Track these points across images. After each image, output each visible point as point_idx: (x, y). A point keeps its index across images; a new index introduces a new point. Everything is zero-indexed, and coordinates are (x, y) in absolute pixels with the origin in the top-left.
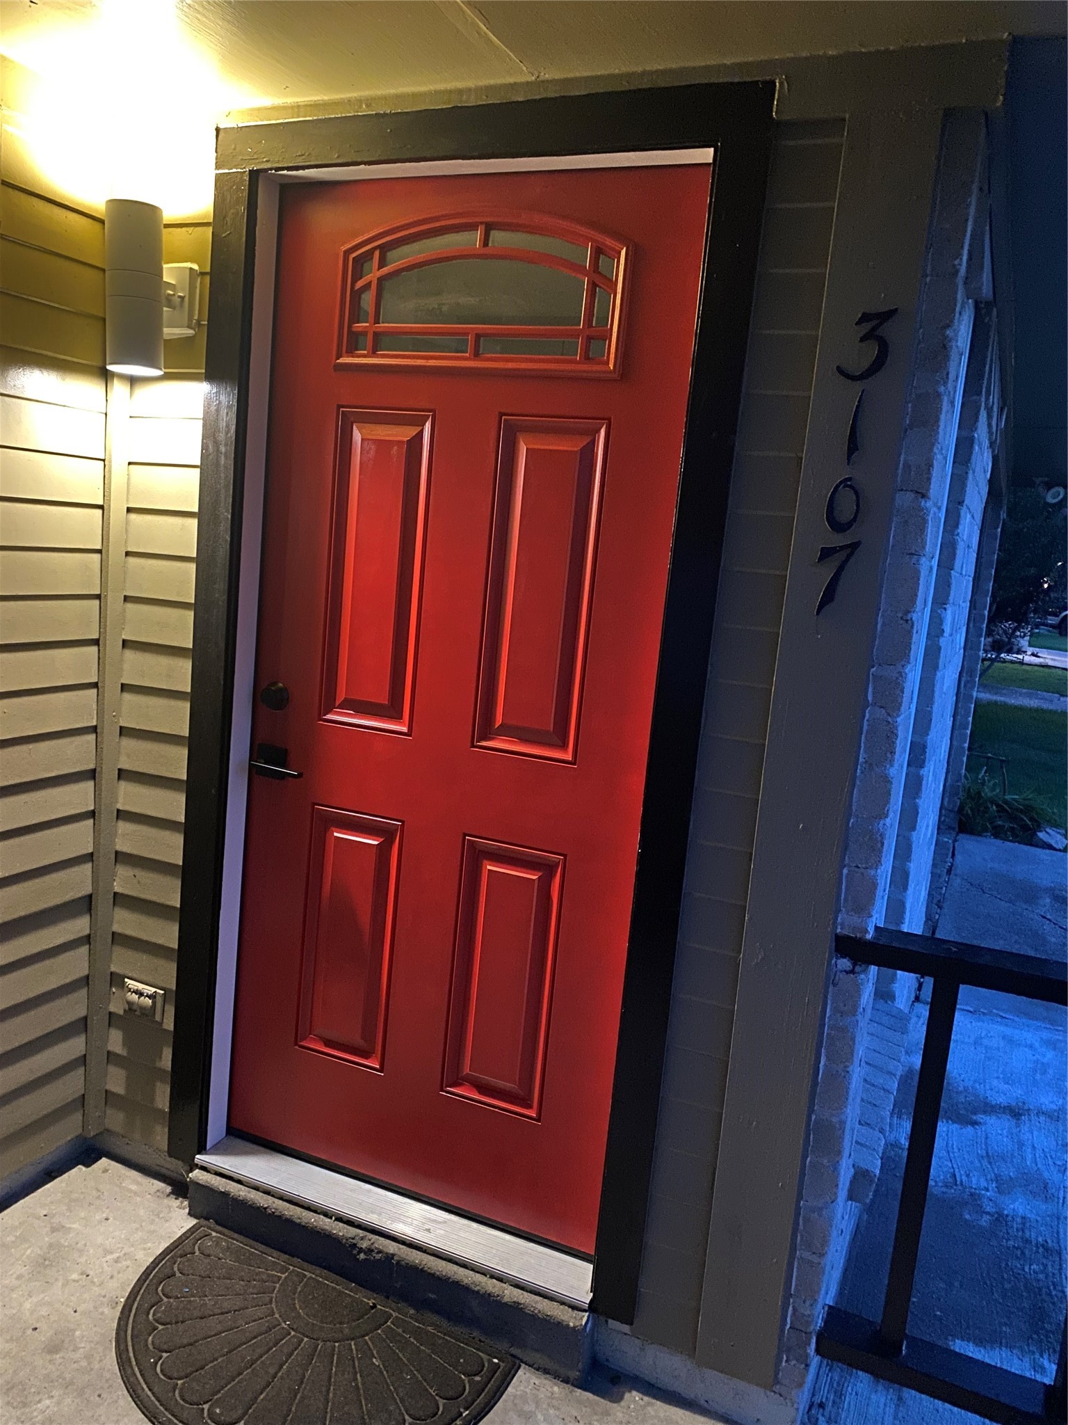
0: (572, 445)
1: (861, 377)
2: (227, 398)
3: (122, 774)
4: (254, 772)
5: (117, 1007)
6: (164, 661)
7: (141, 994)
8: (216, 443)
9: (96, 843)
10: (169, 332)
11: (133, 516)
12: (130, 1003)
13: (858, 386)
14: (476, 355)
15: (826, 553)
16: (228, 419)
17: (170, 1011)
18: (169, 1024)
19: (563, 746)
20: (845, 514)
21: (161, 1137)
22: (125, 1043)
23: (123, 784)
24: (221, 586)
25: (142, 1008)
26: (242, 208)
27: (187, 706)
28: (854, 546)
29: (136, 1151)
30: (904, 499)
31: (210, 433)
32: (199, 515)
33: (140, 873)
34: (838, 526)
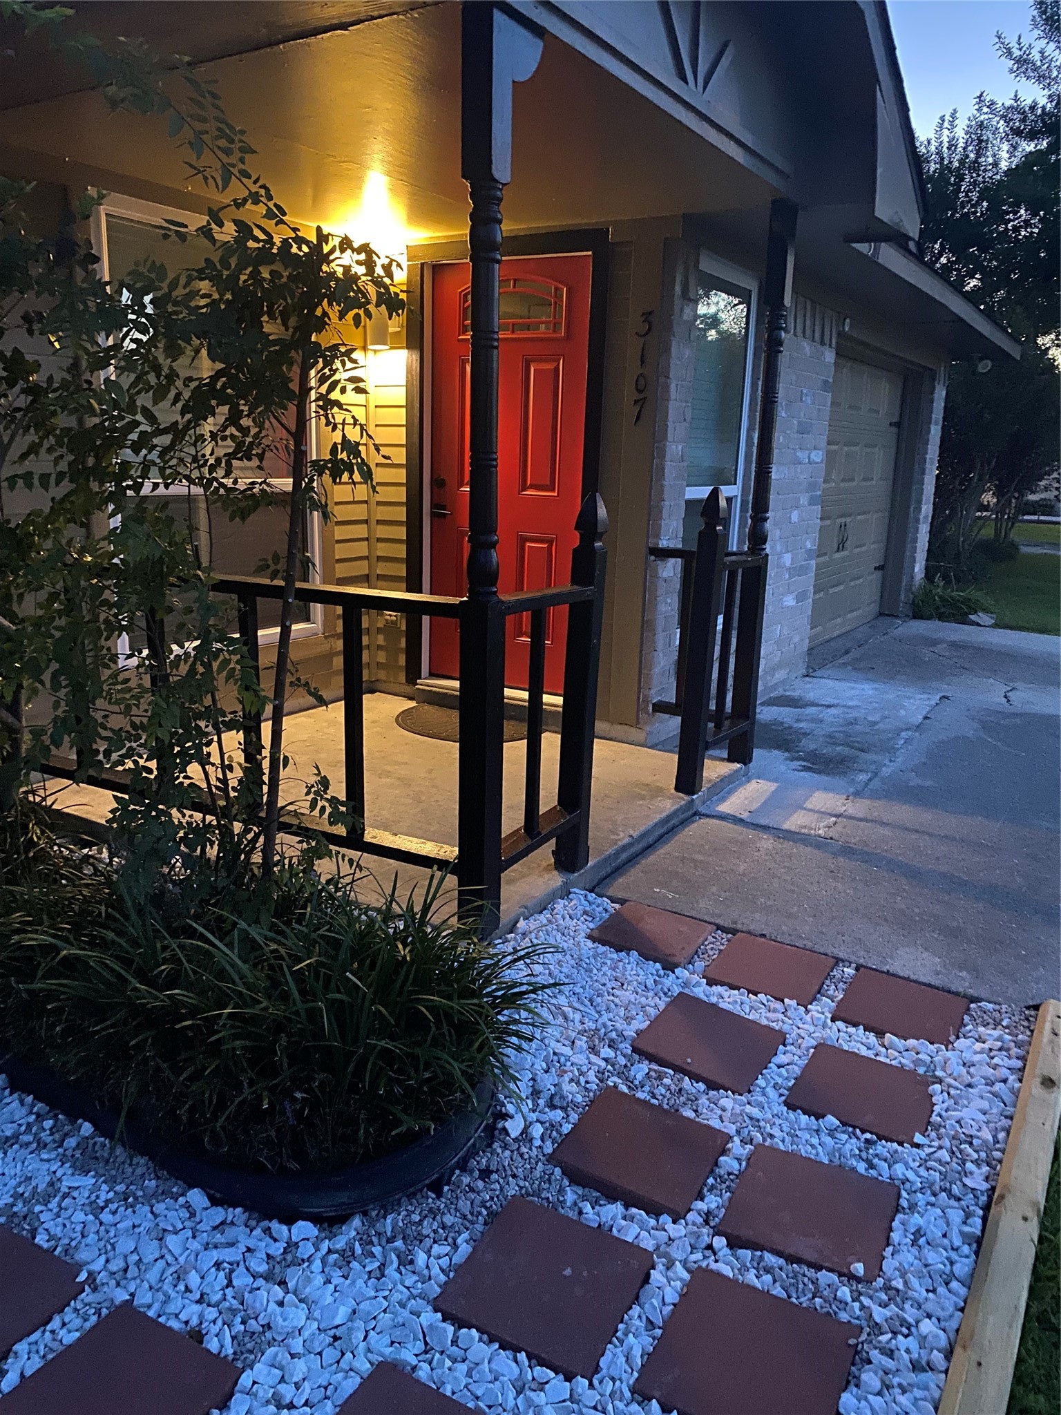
0: (551, 366)
1: (644, 335)
2: (416, 357)
3: (378, 522)
4: (433, 515)
5: (380, 625)
6: (394, 470)
7: (391, 616)
8: (412, 375)
9: (369, 552)
10: (391, 330)
11: (378, 409)
12: (387, 620)
13: (642, 339)
14: (513, 332)
15: (636, 402)
16: (416, 365)
17: (404, 622)
18: (404, 628)
19: (553, 490)
20: (641, 387)
21: (402, 677)
22: (385, 640)
23: (379, 527)
24: (416, 436)
25: (392, 621)
26: (418, 278)
27: (405, 489)
28: (645, 398)
29: (391, 687)
30: (662, 379)
31: (409, 371)
32: (406, 407)
33: (388, 564)
34: (640, 391)
